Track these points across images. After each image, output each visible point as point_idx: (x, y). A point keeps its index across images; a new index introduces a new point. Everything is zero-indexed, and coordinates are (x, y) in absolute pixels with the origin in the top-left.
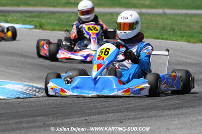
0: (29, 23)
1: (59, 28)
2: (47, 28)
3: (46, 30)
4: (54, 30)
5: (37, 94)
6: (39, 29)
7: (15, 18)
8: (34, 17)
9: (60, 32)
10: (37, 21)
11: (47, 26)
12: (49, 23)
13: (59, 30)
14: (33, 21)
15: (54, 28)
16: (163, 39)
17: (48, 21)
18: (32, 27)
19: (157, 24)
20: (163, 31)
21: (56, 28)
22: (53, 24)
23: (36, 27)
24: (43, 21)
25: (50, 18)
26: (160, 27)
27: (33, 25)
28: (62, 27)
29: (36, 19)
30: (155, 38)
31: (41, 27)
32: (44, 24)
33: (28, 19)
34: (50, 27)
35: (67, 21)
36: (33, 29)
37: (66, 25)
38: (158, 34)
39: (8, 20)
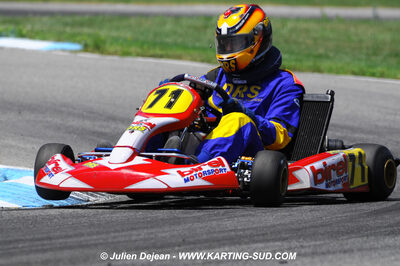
0: (71, 39)
1: (139, 50)
2: (112, 49)
3: (110, 54)
4: (126, 54)
5: (92, 199)
6: (93, 52)
7: (38, 27)
8: (81, 24)
9: (140, 59)
10: (89, 35)
11: (111, 44)
12: (116, 40)
13: (138, 55)
14: (79, 34)
15: (126, 49)
16: (373, 75)
17: (114, 34)
18: (76, 47)
19: (361, 41)
20: (373, 58)
21: (133, 49)
22: (125, 40)
23: (86, 48)
24: (103, 34)
25: (118, 29)
26: (367, 48)
27: (79, 42)
28: (145, 47)
29: (86, 30)
30: (354, 73)
31: (97, 47)
32: (104, 42)
33: (68, 29)
34: (119, 48)
35: (156, 34)
36: (80, 51)
37: (154, 44)
38: (363, 64)
39: (24, 32)
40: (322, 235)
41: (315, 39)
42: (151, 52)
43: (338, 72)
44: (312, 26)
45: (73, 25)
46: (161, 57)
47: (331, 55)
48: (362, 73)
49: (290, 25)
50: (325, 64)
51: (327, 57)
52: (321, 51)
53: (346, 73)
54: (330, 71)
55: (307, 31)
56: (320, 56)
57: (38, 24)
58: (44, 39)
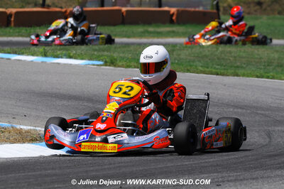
0: (97, 58)
1: (136, 64)
2: (120, 64)
3: (119, 66)
4: (129, 67)
6: (110, 66)
7: (79, 52)
8: (103, 50)
10: (107, 56)
11: (120, 61)
12: (122, 58)
14: (102, 56)
15: (128, 64)
16: (268, 77)
17: (121, 55)
18: (101, 63)
19: (261, 58)
20: (268, 67)
21: (132, 64)
22: (128, 58)
23: (106, 64)
24: (115, 55)
25: (123, 53)
26: (265, 62)
27: (102, 60)
29: (106, 53)
30: (257, 77)
31: (112, 63)
32: (116, 60)
33: (96, 53)
34: (124, 63)
36: (102, 65)
38: (262, 71)
39: (72, 55)
40: (240, 169)
41: (235, 57)
43: (248, 76)
45: (99, 50)
47: (244, 66)
48: (262, 77)
49: (221, 49)
50: (240, 71)
51: (242, 67)
52: (238, 64)
53: (252, 77)
54: (244, 75)
55: (230, 52)
56: (238, 67)
57: (79, 50)
58: (82, 59)
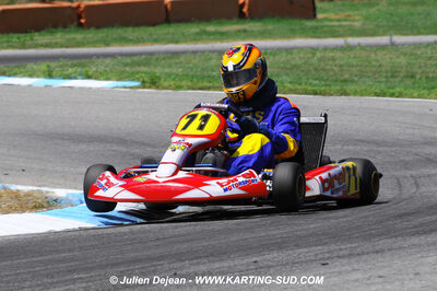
0: (131, 77)
1: (189, 84)
2: (166, 84)
3: (164, 88)
4: (179, 88)
6: (150, 87)
7: (101, 68)
8: (139, 64)
9: (191, 92)
10: (145, 73)
11: (165, 80)
12: (169, 75)
13: (189, 88)
14: (138, 72)
15: (178, 83)
16: (392, 95)
17: (167, 70)
18: (136, 84)
19: (380, 66)
20: (392, 80)
21: (184, 83)
22: (177, 75)
23: (144, 85)
24: (158, 71)
25: (170, 66)
26: (387, 72)
27: (138, 80)
28: (195, 80)
29: (143, 69)
30: (377, 95)
31: (153, 83)
32: (159, 78)
33: (128, 69)
34: (172, 83)
35: (203, 70)
36: (139, 87)
37: (203, 78)
38: (383, 86)
39: (90, 73)
40: (357, 238)
41: (341, 66)
42: (201, 85)
43: (362, 94)
44: (338, 54)
45: (132, 64)
46: (209, 88)
47: (356, 79)
48: (383, 94)
49: (318, 54)
50: (350, 88)
51: (353, 81)
52: (347, 76)
53: (369, 95)
54: (355, 94)
55: (333, 59)
56: (345, 81)
57: (102, 65)
58: (108, 79)
